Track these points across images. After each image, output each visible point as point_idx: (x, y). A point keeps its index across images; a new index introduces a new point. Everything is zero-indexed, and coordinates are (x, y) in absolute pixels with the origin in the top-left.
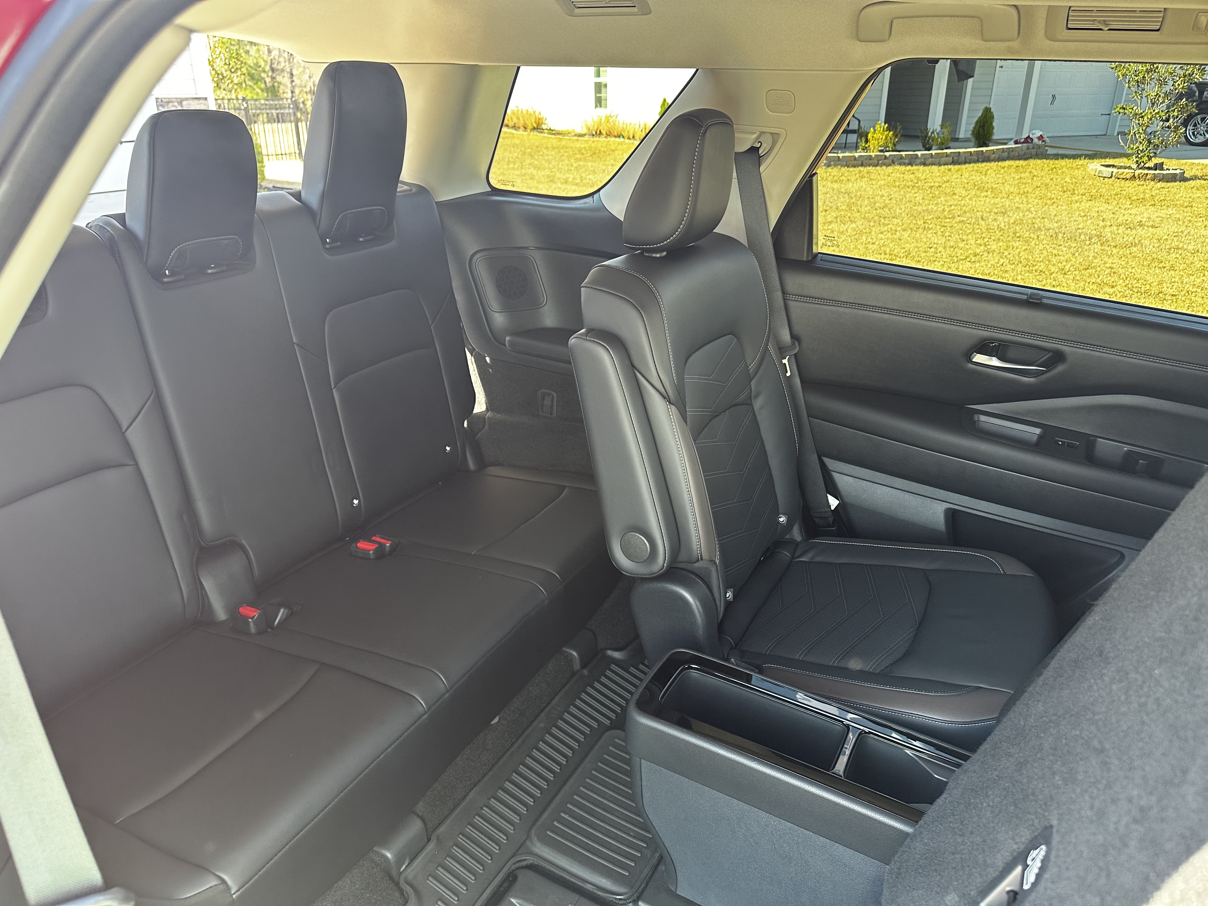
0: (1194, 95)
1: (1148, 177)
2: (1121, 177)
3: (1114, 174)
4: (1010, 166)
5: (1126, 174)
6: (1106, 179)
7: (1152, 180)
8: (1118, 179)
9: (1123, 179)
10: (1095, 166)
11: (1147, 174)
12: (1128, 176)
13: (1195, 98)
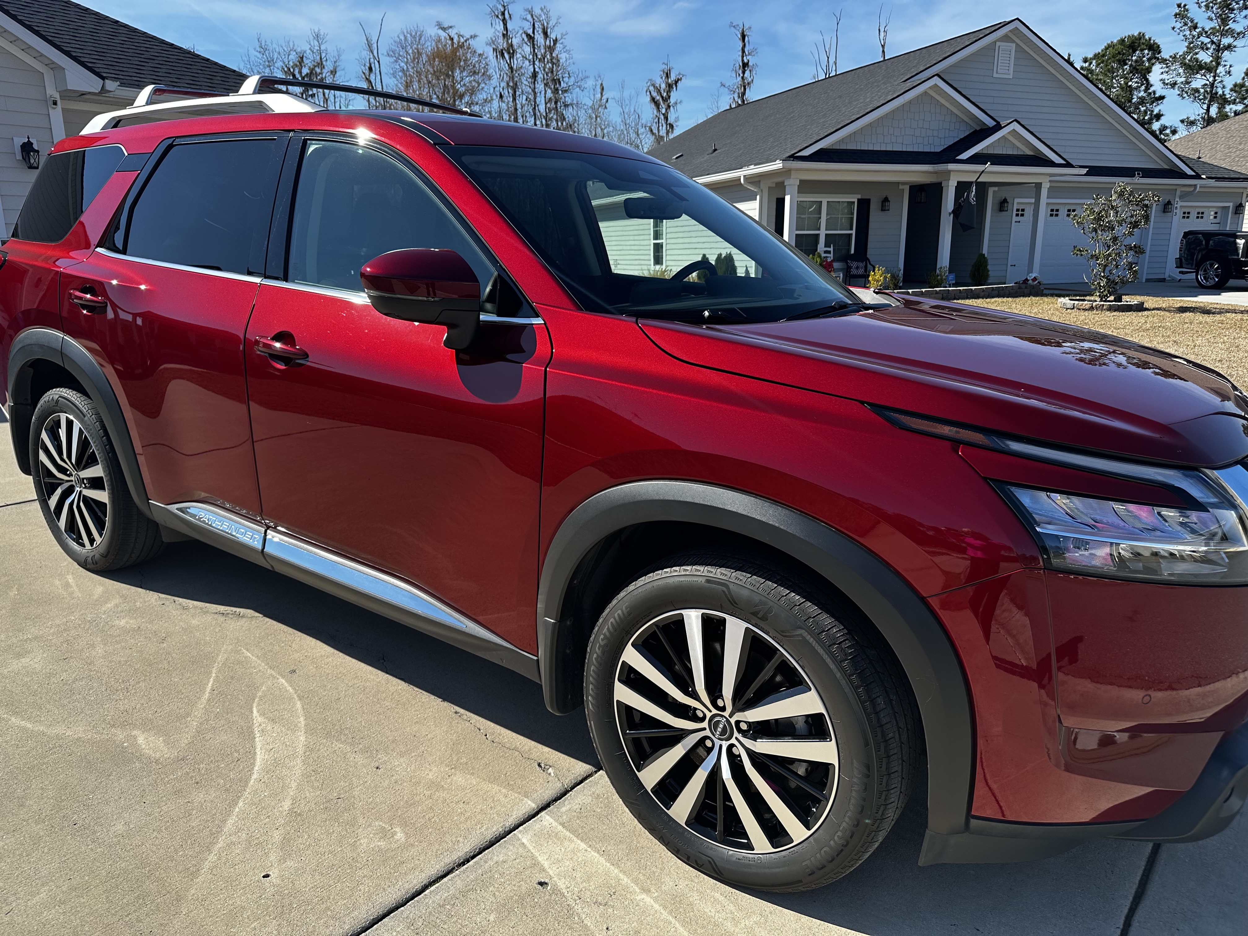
0: (1202, 244)
1: (1105, 307)
2: (1081, 307)
3: (1075, 305)
4: (996, 301)
5: (1085, 305)
6: (1068, 310)
7: (1108, 310)
8: (1079, 309)
9: (1083, 309)
10: (1065, 301)
11: (1103, 305)
12: (1087, 307)
13: (1202, 247)
